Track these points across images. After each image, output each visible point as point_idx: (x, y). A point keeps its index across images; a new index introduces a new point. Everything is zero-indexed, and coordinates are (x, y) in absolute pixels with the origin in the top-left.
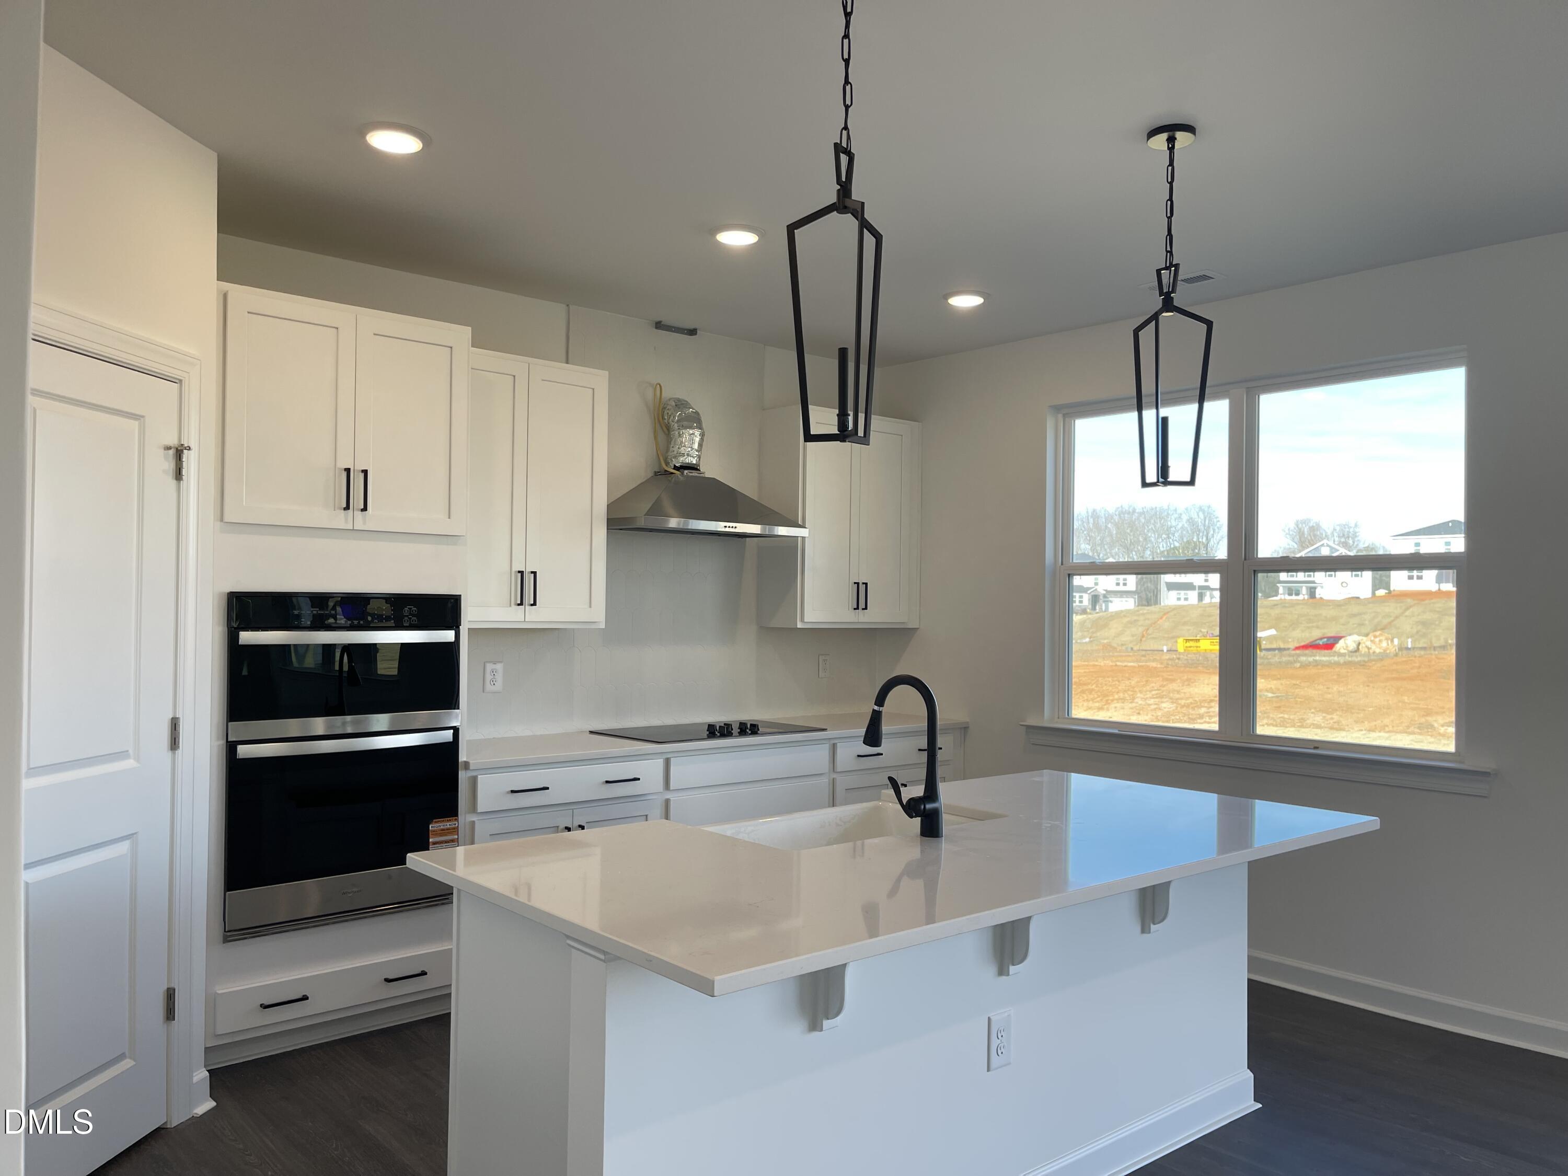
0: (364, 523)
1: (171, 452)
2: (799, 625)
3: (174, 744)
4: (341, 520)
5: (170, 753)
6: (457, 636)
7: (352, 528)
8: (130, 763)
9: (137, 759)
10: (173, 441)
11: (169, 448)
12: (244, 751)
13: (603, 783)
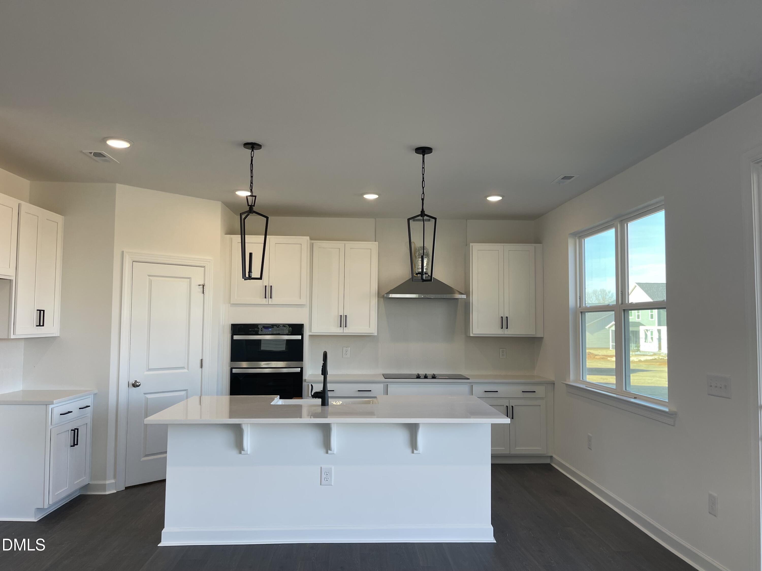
0: (272, 302)
1: (201, 286)
2: (471, 335)
3: (202, 367)
4: (264, 301)
5: (201, 369)
6: (302, 337)
7: (268, 304)
8: (186, 371)
9: (188, 369)
10: (202, 283)
11: (200, 285)
12: (234, 371)
13: (357, 391)
